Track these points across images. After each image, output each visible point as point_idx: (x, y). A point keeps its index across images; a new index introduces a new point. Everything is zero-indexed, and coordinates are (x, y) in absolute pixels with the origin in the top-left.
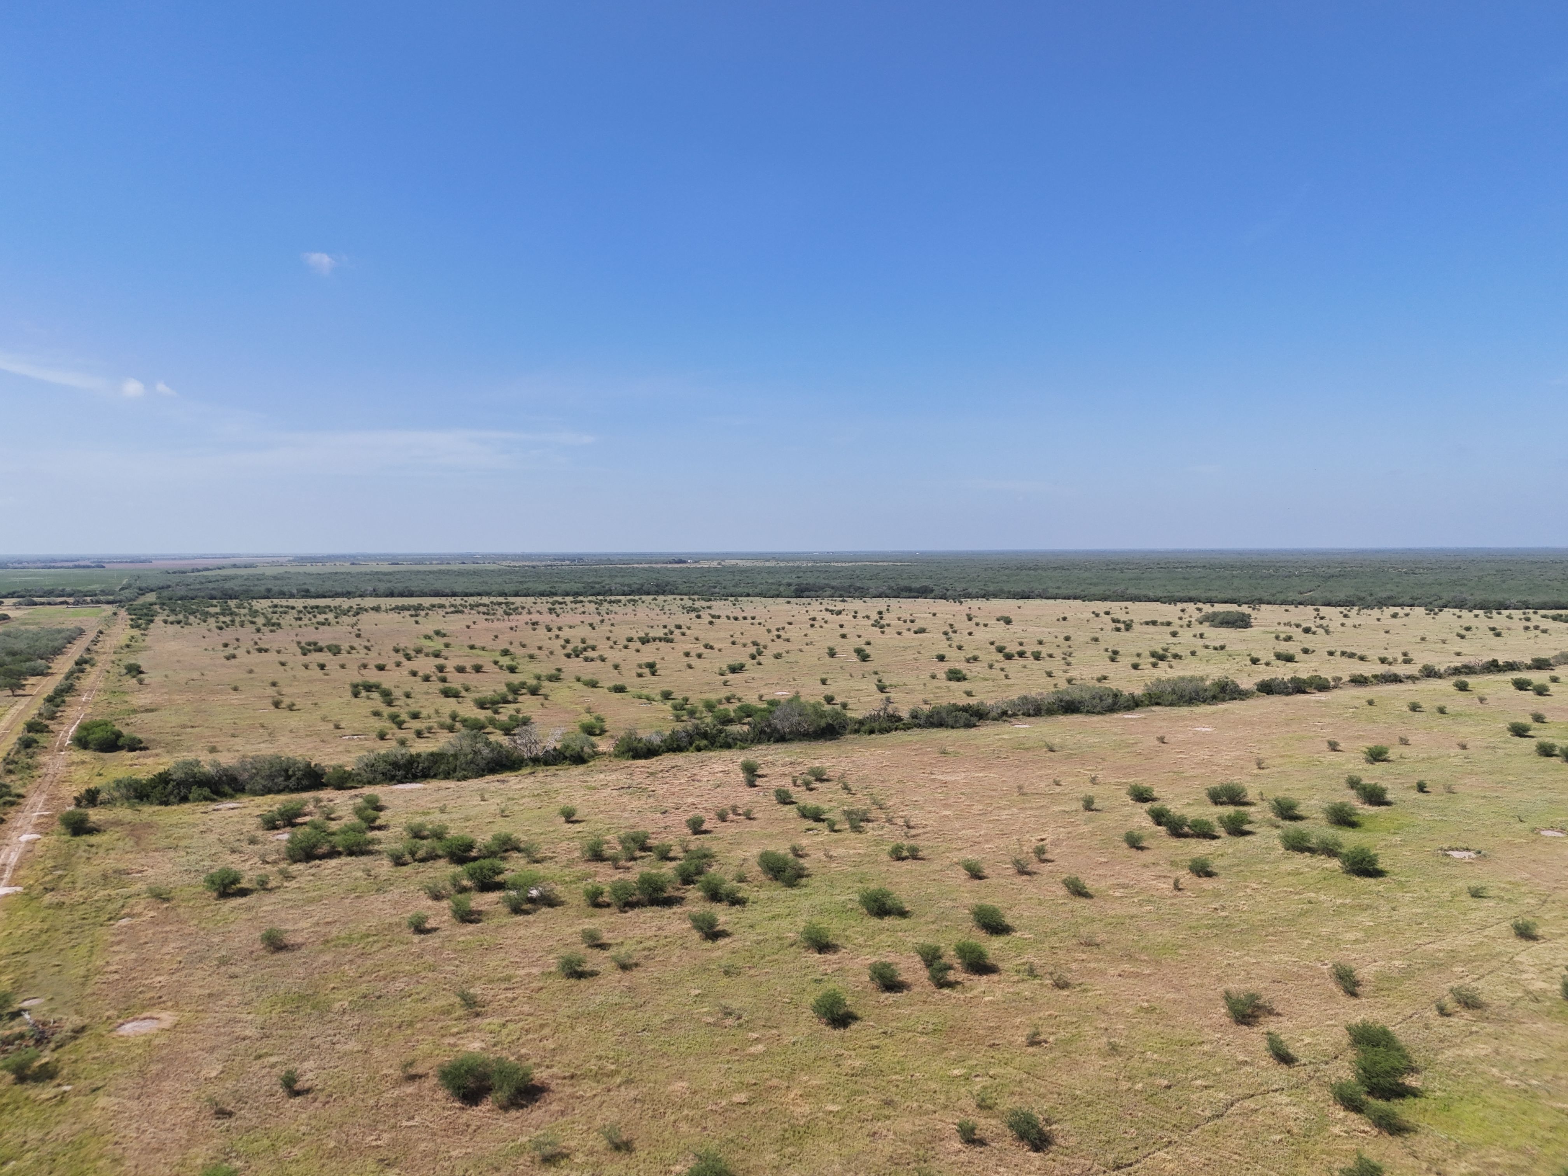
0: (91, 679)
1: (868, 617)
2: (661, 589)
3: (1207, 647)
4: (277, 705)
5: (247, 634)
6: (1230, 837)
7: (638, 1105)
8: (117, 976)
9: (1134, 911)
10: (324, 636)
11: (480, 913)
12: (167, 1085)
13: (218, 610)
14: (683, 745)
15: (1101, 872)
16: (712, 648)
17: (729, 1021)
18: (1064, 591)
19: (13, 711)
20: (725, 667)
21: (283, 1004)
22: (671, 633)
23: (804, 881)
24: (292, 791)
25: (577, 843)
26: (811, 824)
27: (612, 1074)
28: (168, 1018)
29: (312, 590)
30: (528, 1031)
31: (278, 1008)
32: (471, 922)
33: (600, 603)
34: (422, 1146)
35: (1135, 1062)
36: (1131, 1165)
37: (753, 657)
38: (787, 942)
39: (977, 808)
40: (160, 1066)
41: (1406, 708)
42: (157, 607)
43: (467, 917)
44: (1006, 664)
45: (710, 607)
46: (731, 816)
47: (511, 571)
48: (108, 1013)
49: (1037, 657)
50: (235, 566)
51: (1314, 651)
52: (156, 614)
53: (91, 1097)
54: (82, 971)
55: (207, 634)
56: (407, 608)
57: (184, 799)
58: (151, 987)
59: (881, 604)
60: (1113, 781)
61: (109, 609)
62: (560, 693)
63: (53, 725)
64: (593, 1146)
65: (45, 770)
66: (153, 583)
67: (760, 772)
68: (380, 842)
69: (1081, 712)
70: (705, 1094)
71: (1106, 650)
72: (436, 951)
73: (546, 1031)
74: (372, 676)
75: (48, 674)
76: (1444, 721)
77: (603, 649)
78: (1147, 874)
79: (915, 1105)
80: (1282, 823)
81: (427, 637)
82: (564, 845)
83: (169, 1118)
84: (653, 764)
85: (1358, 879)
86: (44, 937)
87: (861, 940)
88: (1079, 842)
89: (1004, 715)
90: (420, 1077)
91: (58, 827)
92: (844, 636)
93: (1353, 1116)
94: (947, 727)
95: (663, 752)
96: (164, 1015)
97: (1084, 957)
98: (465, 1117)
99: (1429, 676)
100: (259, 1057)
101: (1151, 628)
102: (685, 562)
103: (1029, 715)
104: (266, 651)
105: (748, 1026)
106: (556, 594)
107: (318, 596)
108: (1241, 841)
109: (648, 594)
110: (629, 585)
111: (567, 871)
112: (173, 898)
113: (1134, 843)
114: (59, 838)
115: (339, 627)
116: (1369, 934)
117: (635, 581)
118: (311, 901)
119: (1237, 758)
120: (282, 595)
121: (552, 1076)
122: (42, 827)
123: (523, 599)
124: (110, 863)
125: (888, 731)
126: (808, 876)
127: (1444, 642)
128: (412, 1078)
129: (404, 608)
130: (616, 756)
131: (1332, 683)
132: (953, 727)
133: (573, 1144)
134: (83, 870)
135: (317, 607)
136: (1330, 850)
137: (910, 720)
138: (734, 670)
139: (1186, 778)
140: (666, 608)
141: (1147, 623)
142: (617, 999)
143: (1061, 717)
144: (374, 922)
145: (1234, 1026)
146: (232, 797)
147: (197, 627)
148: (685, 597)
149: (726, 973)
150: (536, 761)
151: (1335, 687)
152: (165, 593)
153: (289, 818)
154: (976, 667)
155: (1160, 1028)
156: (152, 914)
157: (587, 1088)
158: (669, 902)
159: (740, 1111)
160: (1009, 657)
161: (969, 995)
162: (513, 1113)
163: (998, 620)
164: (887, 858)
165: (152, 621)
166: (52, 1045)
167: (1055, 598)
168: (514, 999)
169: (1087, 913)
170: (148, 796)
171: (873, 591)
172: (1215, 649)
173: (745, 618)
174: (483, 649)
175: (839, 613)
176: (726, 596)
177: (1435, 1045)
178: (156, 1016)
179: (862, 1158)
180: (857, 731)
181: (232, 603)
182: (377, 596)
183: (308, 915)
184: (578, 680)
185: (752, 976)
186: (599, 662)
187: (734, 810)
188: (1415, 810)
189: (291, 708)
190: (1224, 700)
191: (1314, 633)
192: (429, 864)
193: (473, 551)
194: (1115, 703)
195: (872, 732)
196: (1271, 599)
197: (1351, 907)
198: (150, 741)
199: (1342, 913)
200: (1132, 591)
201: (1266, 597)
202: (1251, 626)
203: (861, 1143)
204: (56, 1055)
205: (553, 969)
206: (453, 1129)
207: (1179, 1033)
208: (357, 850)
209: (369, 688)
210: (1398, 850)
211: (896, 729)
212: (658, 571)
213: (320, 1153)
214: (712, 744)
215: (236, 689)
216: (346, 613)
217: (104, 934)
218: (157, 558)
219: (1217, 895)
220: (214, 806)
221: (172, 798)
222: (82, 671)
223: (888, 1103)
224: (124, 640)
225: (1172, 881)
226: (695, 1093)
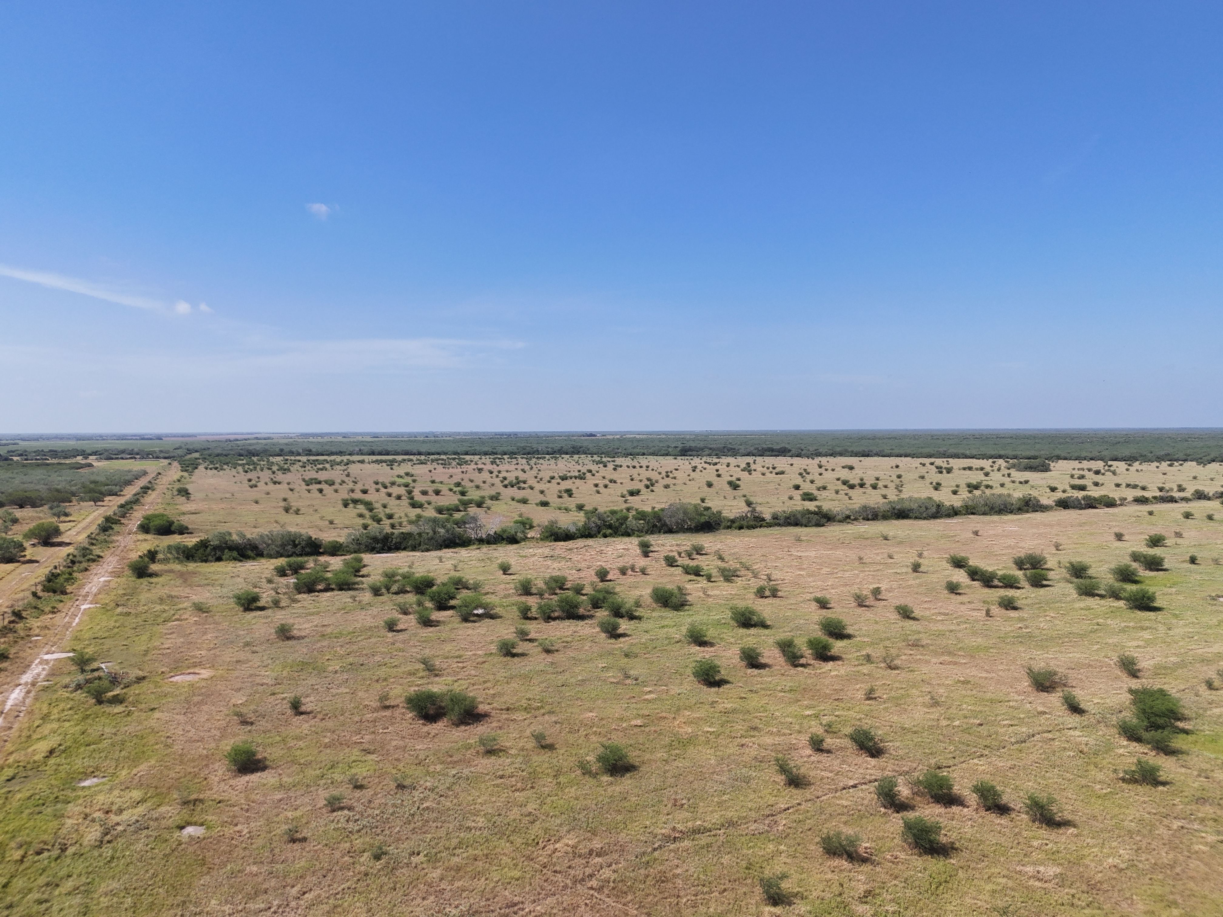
0: (151, 497)
1: (738, 466)
2: (575, 451)
3: (1013, 482)
4: (287, 510)
5: (266, 475)
6: (1033, 589)
7: (558, 726)
8: (168, 651)
9: (953, 627)
10: (322, 476)
11: (438, 622)
12: (205, 708)
13: (244, 462)
14: (593, 533)
15: (926, 606)
16: (615, 482)
17: (628, 681)
18: (896, 451)
19: (95, 514)
20: (625, 492)
21: (291, 667)
22: (584, 474)
23: (687, 608)
24: (298, 555)
25: (512, 586)
26: (693, 577)
27: (538, 708)
28: (206, 673)
29: (314, 450)
30: (473, 685)
31: (288, 669)
32: (431, 626)
33: (531, 459)
34: (394, 743)
35: (953, 711)
36: (949, 767)
37: (647, 487)
38: (673, 641)
39: (825, 570)
40: (201, 698)
41: (1181, 517)
42: (200, 461)
43: (427, 623)
44: (851, 492)
45: (614, 461)
46: (630, 572)
47: (463, 441)
48: (163, 670)
49: (874, 487)
50: (257, 438)
51: (1102, 484)
52: (199, 464)
53: (150, 713)
54: (144, 648)
55: (236, 475)
56: (385, 461)
57: (219, 559)
58: (194, 657)
59: (750, 459)
60: (936, 556)
61: (166, 462)
62: (498, 507)
63: (123, 521)
64: (524, 746)
65: (118, 544)
66: (197, 446)
67: (652, 549)
68: (363, 583)
69: (910, 518)
70: (610, 720)
71: (931, 483)
72: (404, 642)
73: (488, 685)
74: (358, 495)
75: (120, 495)
76: (1212, 524)
77: (532, 482)
78: (963, 608)
79: (775, 730)
80: (1076, 580)
81: (399, 476)
82: (503, 586)
83: (206, 725)
84: (570, 544)
85: (1139, 612)
86: (116, 630)
87: (732, 640)
88: (908, 590)
89: (847, 519)
90: (393, 707)
91: (128, 572)
92: (719, 476)
93: (1135, 744)
94: (801, 525)
95: (578, 538)
96: (202, 671)
97: (912, 652)
98: (426, 729)
99: (1200, 499)
100: (274, 694)
101: (968, 472)
102: (594, 436)
103: (868, 520)
104: (279, 483)
105: (645, 684)
106: (496, 454)
107: (318, 455)
108: (1042, 591)
109: (567, 454)
110: (552, 448)
111: (504, 600)
112: (210, 611)
113: (953, 588)
114: (128, 579)
115: (333, 472)
116: (1149, 643)
117: (557, 446)
118: (313, 614)
119: (1039, 544)
120: (292, 453)
121: (493, 709)
122: (117, 574)
123: (472, 457)
124: (164, 592)
125: (754, 527)
126: (690, 605)
127: (1212, 480)
128: (387, 707)
129: (382, 461)
130: (542, 539)
131: (1118, 502)
132: (806, 526)
133: (508, 744)
134: (144, 597)
135: (317, 460)
136: (1116, 595)
137: (772, 521)
138: (632, 493)
139: (996, 555)
140: (580, 462)
141: (964, 469)
142: (542, 668)
143: (894, 521)
144: (359, 625)
145: (1035, 692)
146: (254, 559)
147: (228, 472)
148: (595, 456)
149: (626, 656)
150: (481, 541)
151: (1121, 505)
152: (206, 452)
153: (296, 569)
154: (824, 494)
155: (974, 692)
156: (195, 619)
157: (518, 716)
158: (582, 618)
159: (636, 730)
160: (852, 487)
161: (818, 671)
162: (463, 728)
163: (843, 467)
164: (752, 596)
165: (196, 468)
166: (122, 686)
167: (889, 456)
168: (463, 668)
169: (914, 628)
170: (193, 557)
171: (742, 451)
172: (1021, 483)
173: (641, 467)
174: (441, 483)
175: (716, 464)
176: (626, 455)
177: (1205, 705)
178: (197, 671)
179: (732, 757)
180: (729, 527)
181: (255, 459)
182: (362, 454)
183: (309, 621)
184: (513, 499)
185: (646, 658)
186: (529, 491)
187: (633, 569)
188: (1188, 574)
189: (297, 512)
190: (1027, 512)
191: (1103, 474)
192: (401, 595)
193: (434, 430)
194: (938, 512)
195: (741, 528)
196: (1068, 456)
197: (1133, 628)
198: (193, 529)
199: (1125, 631)
200: (952, 451)
201: (1063, 455)
202: (1050, 471)
203: (732, 749)
204: (124, 691)
205: (494, 651)
206: (417, 736)
207: (989, 696)
208: (344, 586)
209: (355, 502)
210: (1174, 597)
211: (761, 527)
212: (575, 441)
213: (318, 745)
214: (616, 533)
215: (257, 502)
216: (339, 464)
217: (162, 629)
218: (200, 435)
219: (1021, 620)
220: (240, 564)
221: (210, 558)
222: (146, 493)
223: (755, 729)
224: (176, 477)
225: (984, 612)
226: (602, 719)
